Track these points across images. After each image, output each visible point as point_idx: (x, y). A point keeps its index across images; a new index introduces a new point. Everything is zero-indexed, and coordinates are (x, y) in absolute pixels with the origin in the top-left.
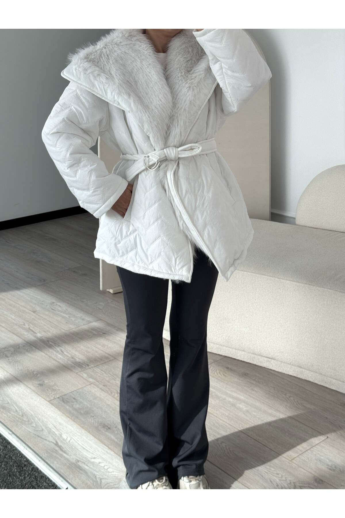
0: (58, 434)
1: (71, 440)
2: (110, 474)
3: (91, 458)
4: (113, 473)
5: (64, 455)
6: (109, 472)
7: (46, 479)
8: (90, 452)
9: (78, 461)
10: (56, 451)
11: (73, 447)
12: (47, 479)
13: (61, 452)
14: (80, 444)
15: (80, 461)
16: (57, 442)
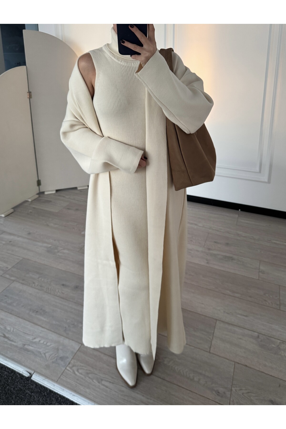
0: (3, 328)
1: (14, 329)
2: (49, 347)
3: (33, 339)
4: (51, 346)
5: (13, 343)
6: (48, 346)
7: (5, 368)
8: (30, 335)
9: (24, 345)
10: (6, 342)
11: (17, 335)
12: (7, 368)
13: (10, 342)
14: (21, 330)
15: (26, 344)
16: (4, 335)
